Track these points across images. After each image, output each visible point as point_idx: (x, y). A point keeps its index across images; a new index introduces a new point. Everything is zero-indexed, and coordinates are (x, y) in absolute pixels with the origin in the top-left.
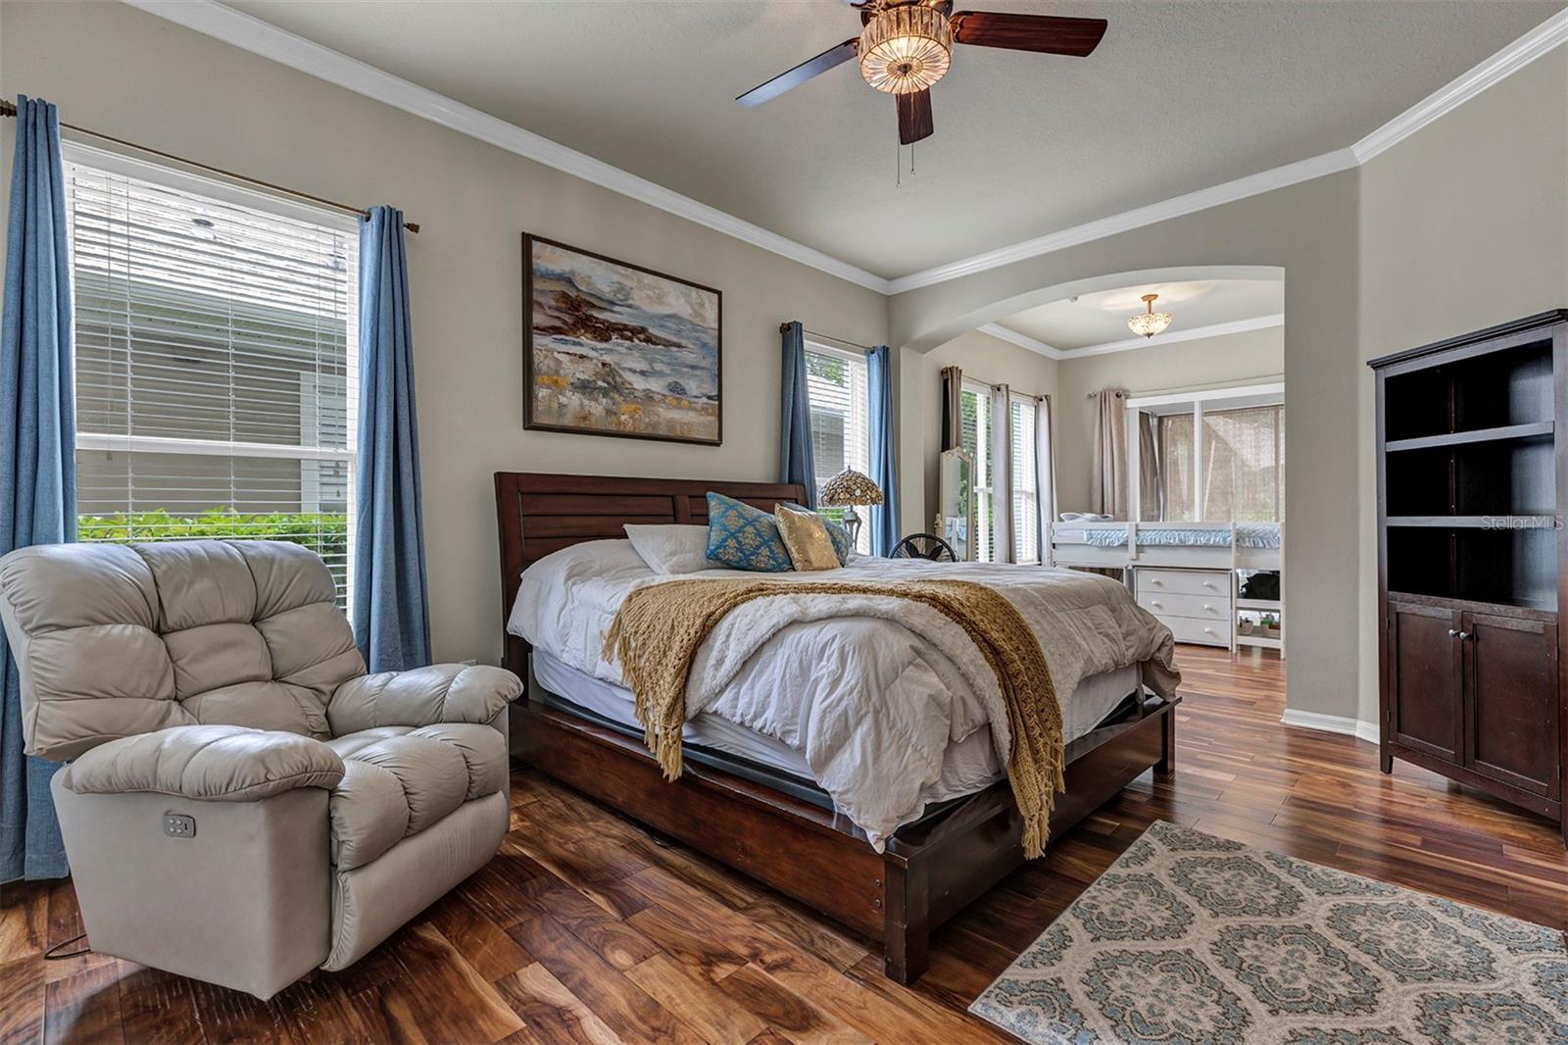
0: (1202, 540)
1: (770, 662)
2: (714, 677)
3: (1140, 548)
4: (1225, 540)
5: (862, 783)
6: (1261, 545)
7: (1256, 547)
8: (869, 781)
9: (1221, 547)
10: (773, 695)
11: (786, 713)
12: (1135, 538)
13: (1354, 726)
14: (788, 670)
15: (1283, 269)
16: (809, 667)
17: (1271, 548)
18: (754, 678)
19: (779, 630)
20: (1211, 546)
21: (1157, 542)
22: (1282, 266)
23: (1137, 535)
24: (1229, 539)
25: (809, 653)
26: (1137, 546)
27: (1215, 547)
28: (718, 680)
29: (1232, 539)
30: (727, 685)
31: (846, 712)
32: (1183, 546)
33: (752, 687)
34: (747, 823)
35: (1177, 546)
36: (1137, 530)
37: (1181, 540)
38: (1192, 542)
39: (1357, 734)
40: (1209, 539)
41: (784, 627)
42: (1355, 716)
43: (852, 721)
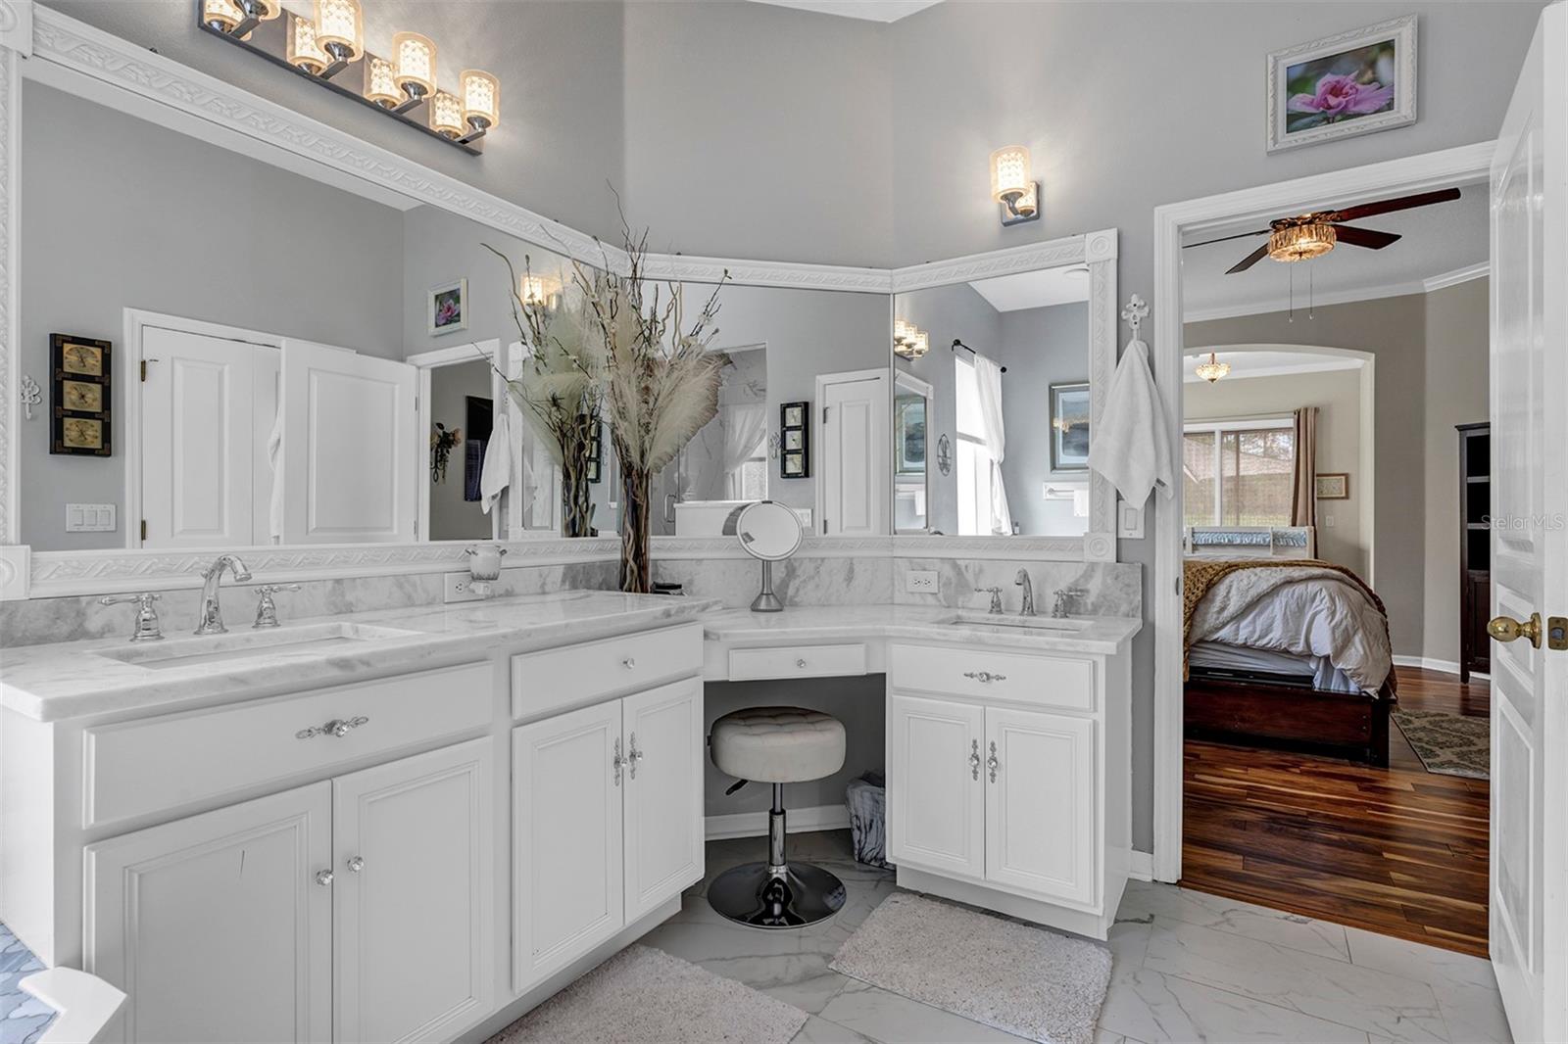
0: (1246, 540)
1: (1268, 607)
2: (1218, 618)
3: (1195, 547)
4: (1264, 540)
5: (1367, 663)
6: (1292, 544)
7: (1287, 545)
8: (1370, 663)
9: (1262, 545)
10: (1275, 624)
11: (1290, 634)
12: (1191, 539)
13: (1420, 661)
14: (1288, 609)
15: (1373, 355)
16: (1304, 607)
17: (1299, 546)
18: (1256, 616)
19: (1277, 587)
20: (1254, 545)
21: (1210, 542)
22: (1372, 352)
23: (1193, 536)
24: (1268, 540)
25: (1304, 598)
26: (1193, 545)
27: (1257, 546)
28: (1221, 620)
29: (1269, 539)
30: (1228, 622)
31: (1346, 628)
32: (1231, 545)
33: (1254, 621)
34: (1245, 703)
35: (1226, 545)
36: (1193, 533)
37: (1229, 540)
38: (1238, 542)
39: (1423, 666)
40: (1252, 540)
41: (1280, 585)
42: (1421, 655)
43: (1351, 633)
